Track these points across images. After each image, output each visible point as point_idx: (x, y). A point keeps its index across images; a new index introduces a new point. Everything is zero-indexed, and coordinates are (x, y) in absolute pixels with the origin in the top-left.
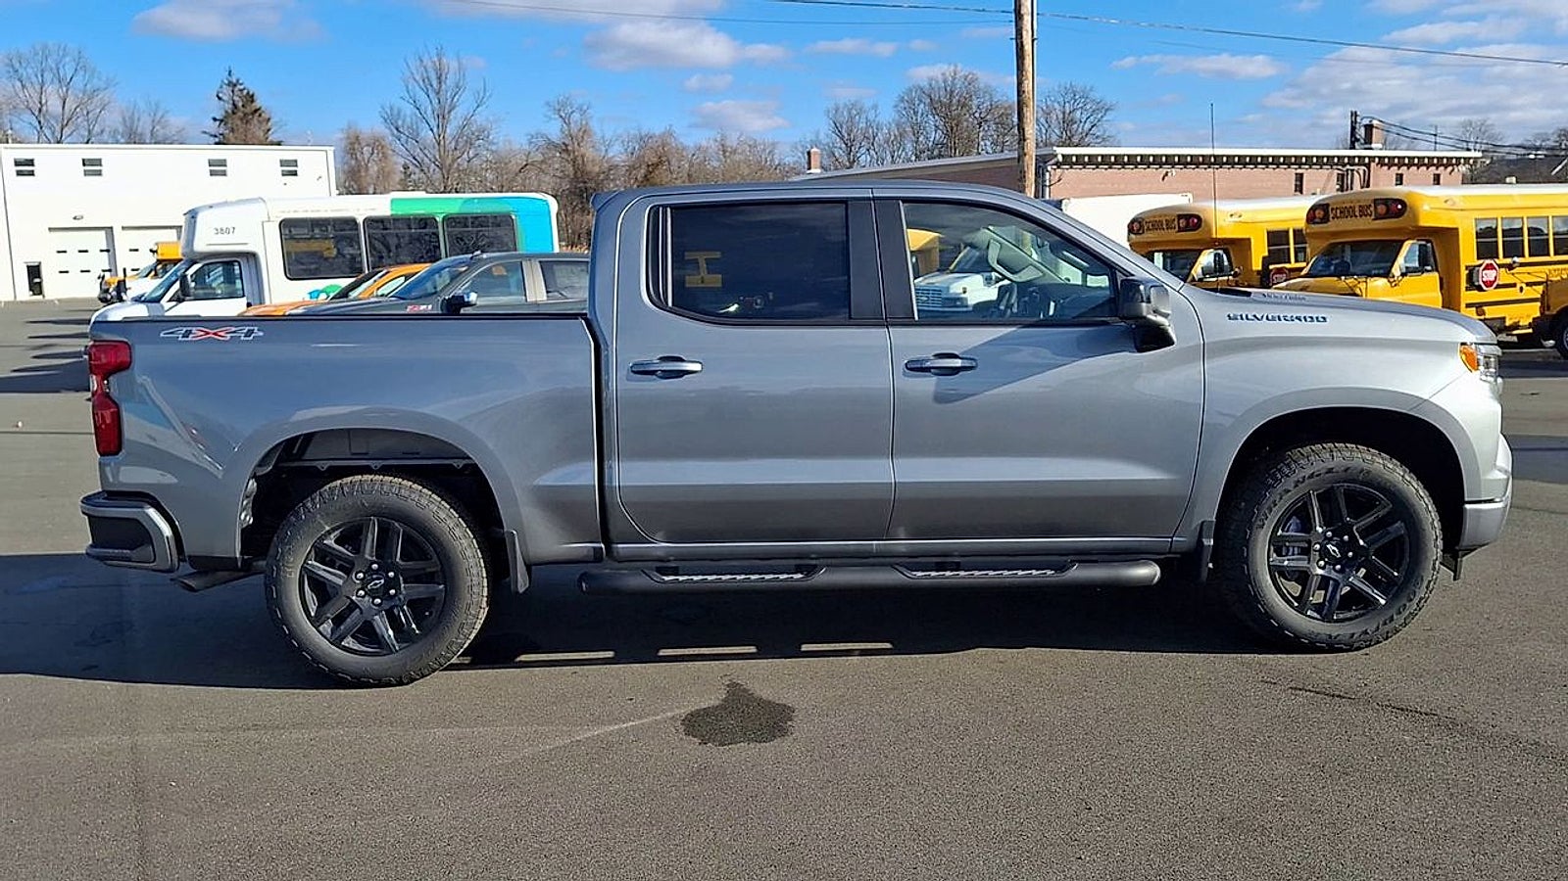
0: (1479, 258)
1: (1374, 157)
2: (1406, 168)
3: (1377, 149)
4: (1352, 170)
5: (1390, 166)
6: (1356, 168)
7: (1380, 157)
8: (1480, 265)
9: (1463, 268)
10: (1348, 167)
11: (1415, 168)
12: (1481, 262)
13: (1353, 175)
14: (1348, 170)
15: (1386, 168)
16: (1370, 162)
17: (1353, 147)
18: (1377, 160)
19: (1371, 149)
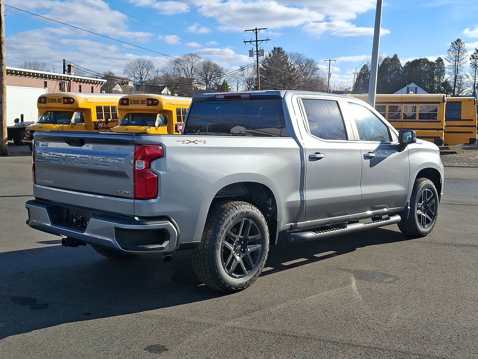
0: (178, 121)
1: (72, 78)
2: (82, 83)
3: (73, 75)
4: (64, 82)
5: (77, 82)
6: (65, 81)
7: (74, 78)
8: (178, 124)
9: (174, 125)
10: (63, 81)
11: (85, 84)
12: (178, 123)
13: (64, 84)
14: (62, 82)
15: (75, 82)
16: (71, 79)
17: (64, 73)
18: (73, 79)
19: (70, 74)
